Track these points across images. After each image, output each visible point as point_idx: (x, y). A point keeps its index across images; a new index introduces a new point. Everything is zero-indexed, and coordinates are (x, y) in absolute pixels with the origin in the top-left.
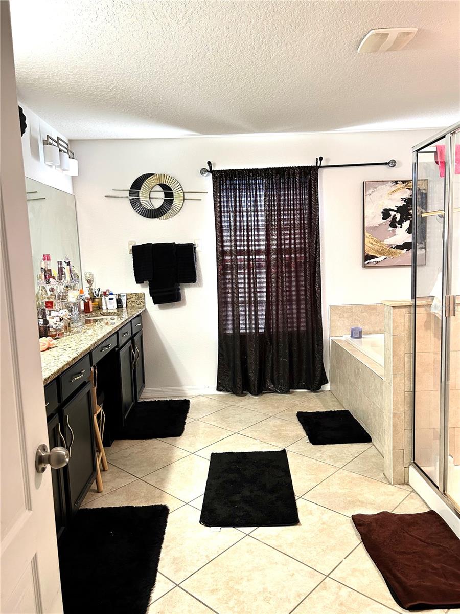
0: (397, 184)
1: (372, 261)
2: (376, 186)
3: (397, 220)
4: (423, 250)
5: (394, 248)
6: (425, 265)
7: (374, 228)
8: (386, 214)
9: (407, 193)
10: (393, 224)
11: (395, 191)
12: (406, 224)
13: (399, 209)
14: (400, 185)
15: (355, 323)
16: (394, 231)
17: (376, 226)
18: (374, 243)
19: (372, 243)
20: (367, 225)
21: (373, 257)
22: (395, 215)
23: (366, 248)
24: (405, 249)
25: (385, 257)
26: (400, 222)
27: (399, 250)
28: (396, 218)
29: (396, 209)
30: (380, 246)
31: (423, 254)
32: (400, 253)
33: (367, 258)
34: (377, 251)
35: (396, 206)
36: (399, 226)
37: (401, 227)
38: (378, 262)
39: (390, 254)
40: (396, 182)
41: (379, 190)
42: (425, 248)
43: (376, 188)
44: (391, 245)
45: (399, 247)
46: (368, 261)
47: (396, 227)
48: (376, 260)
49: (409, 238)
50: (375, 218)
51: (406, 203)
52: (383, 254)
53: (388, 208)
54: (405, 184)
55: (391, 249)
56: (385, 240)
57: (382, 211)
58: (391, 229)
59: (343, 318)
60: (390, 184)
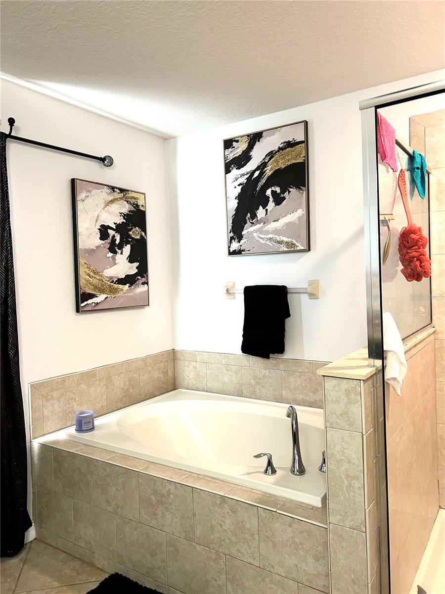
0: (114, 191)
1: (90, 301)
2: (91, 189)
3: (118, 242)
4: (146, 285)
5: (115, 283)
6: (149, 305)
7: (91, 252)
8: (104, 231)
9: (125, 207)
10: (113, 248)
11: (112, 202)
12: (127, 249)
13: (119, 228)
14: (117, 195)
15: (69, 404)
16: (114, 258)
17: (93, 250)
18: (92, 274)
19: (89, 275)
20: (81, 246)
21: (92, 296)
22: (114, 236)
23: (82, 282)
24: (128, 285)
25: (105, 296)
26: (121, 246)
27: (121, 286)
28: (116, 240)
29: (114, 227)
30: (99, 280)
31: (146, 291)
32: (122, 290)
33: (82, 298)
34: (96, 287)
35: (115, 224)
36: (119, 251)
37: (122, 253)
38: (97, 304)
39: (114, 291)
40: (113, 188)
41: (94, 195)
42: (147, 283)
43: (89, 191)
44: (112, 278)
45: (121, 281)
46: (86, 303)
47: (116, 253)
48: (95, 300)
49: (132, 269)
50: (90, 238)
51: (125, 221)
52: (102, 291)
53: (106, 224)
54: (122, 194)
55: (112, 284)
56: (105, 271)
57: (99, 227)
58: (110, 255)
59: (52, 401)
60: (106, 189)
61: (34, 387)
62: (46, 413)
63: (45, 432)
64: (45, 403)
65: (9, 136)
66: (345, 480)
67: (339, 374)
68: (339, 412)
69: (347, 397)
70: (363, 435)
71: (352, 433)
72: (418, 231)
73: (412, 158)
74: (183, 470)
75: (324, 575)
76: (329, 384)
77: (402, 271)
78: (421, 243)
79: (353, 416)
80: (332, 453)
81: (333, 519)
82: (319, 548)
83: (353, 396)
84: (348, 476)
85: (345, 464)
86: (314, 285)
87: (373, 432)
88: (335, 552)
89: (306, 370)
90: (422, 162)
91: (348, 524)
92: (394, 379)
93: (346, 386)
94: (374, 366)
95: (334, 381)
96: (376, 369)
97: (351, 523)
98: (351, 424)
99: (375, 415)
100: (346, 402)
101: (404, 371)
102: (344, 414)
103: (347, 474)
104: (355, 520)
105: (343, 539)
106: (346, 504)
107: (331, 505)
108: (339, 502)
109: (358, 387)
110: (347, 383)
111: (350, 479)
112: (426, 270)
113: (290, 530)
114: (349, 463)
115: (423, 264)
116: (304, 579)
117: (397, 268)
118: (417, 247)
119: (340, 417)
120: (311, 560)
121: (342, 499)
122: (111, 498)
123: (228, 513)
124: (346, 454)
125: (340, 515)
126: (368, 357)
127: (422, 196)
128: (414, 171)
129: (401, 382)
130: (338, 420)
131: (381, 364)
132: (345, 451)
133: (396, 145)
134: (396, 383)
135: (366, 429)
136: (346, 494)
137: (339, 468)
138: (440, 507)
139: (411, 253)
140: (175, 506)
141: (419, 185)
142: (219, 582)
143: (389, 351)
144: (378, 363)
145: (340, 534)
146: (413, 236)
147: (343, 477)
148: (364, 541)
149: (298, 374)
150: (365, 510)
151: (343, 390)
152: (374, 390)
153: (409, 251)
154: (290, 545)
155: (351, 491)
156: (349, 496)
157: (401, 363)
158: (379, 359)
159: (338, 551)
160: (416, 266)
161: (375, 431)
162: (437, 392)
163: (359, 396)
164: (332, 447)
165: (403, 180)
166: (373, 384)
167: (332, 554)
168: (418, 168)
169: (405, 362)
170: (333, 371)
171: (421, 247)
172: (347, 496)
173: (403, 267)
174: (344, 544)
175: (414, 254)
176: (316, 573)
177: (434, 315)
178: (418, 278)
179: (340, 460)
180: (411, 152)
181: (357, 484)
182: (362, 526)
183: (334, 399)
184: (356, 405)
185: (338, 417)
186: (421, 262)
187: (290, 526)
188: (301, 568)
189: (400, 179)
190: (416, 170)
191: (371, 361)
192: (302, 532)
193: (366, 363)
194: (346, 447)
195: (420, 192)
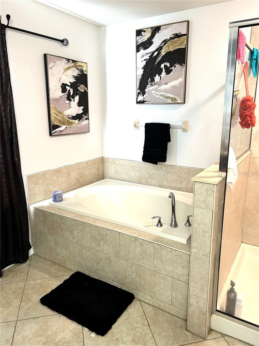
0: (69, 62)
1: (57, 130)
2: (56, 61)
3: (71, 94)
4: (88, 120)
5: (70, 119)
6: (89, 132)
7: (57, 100)
8: (64, 87)
9: (75, 72)
10: (69, 98)
11: (68, 68)
12: (77, 98)
13: (73, 85)
14: (71, 64)
15: (48, 187)
16: (70, 104)
17: (58, 99)
18: (58, 114)
19: (56, 114)
20: (51, 96)
21: (58, 127)
22: (69, 90)
23: (52, 118)
24: (78, 120)
25: (65, 126)
26: (73, 97)
27: (74, 121)
28: (70, 92)
29: (69, 84)
30: (62, 117)
31: (88, 123)
32: (75, 123)
33: (52, 128)
34: (60, 122)
35: (70, 82)
36: (73, 100)
37: (74, 101)
38: (61, 131)
39: (70, 124)
40: (68, 60)
41: (57, 64)
42: (88, 119)
43: (55, 62)
44: (69, 116)
45: (74, 118)
46: (55, 131)
47: (71, 100)
48: (60, 129)
49: (80, 110)
50: (56, 92)
51: (75, 81)
52: (64, 124)
53: (65, 83)
54: (74, 64)
55: (69, 119)
56: (65, 112)
57: (61, 85)
58: (68, 102)
59: (38, 185)
60: (65, 61)
61: (29, 177)
62: (36, 192)
63: (36, 201)
64: (35, 186)
65: (7, 26)
66: (201, 232)
67: (204, 181)
68: (201, 200)
69: (206, 193)
70: (213, 212)
71: (207, 211)
72: (252, 99)
73: (252, 52)
74: (114, 223)
75: (186, 275)
76: (197, 186)
77: (240, 123)
78: (252, 107)
79: (209, 202)
80: (196, 220)
81: (193, 250)
82: (185, 263)
83: (209, 192)
84: (203, 231)
85: (202, 225)
86: (186, 124)
87: (218, 210)
88: (193, 265)
89: (177, 171)
90: (257, 55)
91: (201, 253)
92: (231, 183)
93: (207, 187)
94: (221, 177)
95: (200, 184)
96: (223, 178)
97: (203, 253)
98: (207, 206)
99: (219, 202)
100: (206, 195)
101: (236, 178)
102: (204, 201)
103: (203, 230)
104: (205, 251)
105: (198, 259)
106: (201, 244)
107: (194, 244)
108: (197, 243)
109: (213, 188)
110: (207, 186)
111: (204, 232)
112: (253, 123)
113: (170, 254)
114: (204, 225)
115: (252, 119)
116: (176, 277)
117: (237, 120)
118: (250, 109)
119: (202, 202)
120: (180, 268)
121: (199, 241)
122: (75, 236)
123: (138, 245)
124: (203, 221)
125: (197, 249)
126: (219, 170)
127: (255, 76)
128: (253, 61)
129: (234, 184)
130: (200, 204)
131: (226, 174)
132: (203, 219)
133: (246, 46)
134: (231, 184)
135: (215, 209)
136: (202, 239)
137: (199, 227)
138: (242, 242)
139: (246, 113)
140: (110, 241)
141: (254, 69)
142: (132, 277)
143: (230, 168)
144: (224, 174)
145: (196, 257)
146: (248, 103)
147: (201, 231)
148: (208, 261)
149: (173, 173)
150: (210, 247)
151: (205, 189)
152: (220, 189)
153: (245, 112)
154: (170, 261)
155: (204, 238)
156: (203, 240)
157: (235, 174)
158: (224, 172)
159: (195, 265)
160: (248, 120)
161: (218, 209)
162: (248, 185)
163: (213, 192)
164: (196, 217)
165: (247, 68)
166: (220, 186)
167: (192, 266)
168: (255, 59)
169: (237, 173)
170: (200, 179)
171: (252, 109)
172: (202, 240)
173: (240, 120)
174: (198, 262)
175: (248, 113)
176: (182, 274)
177: (252, 144)
178: (248, 127)
179: (200, 223)
180: (252, 49)
181: (207, 235)
182: (208, 254)
183: (199, 193)
184: (211, 197)
185: (200, 202)
186: (251, 118)
187: (171, 252)
188: (175, 272)
189: (245, 67)
190: (254, 60)
191: (220, 173)
192: (176, 255)
193: (217, 174)
194: (203, 217)
195: (254, 73)
